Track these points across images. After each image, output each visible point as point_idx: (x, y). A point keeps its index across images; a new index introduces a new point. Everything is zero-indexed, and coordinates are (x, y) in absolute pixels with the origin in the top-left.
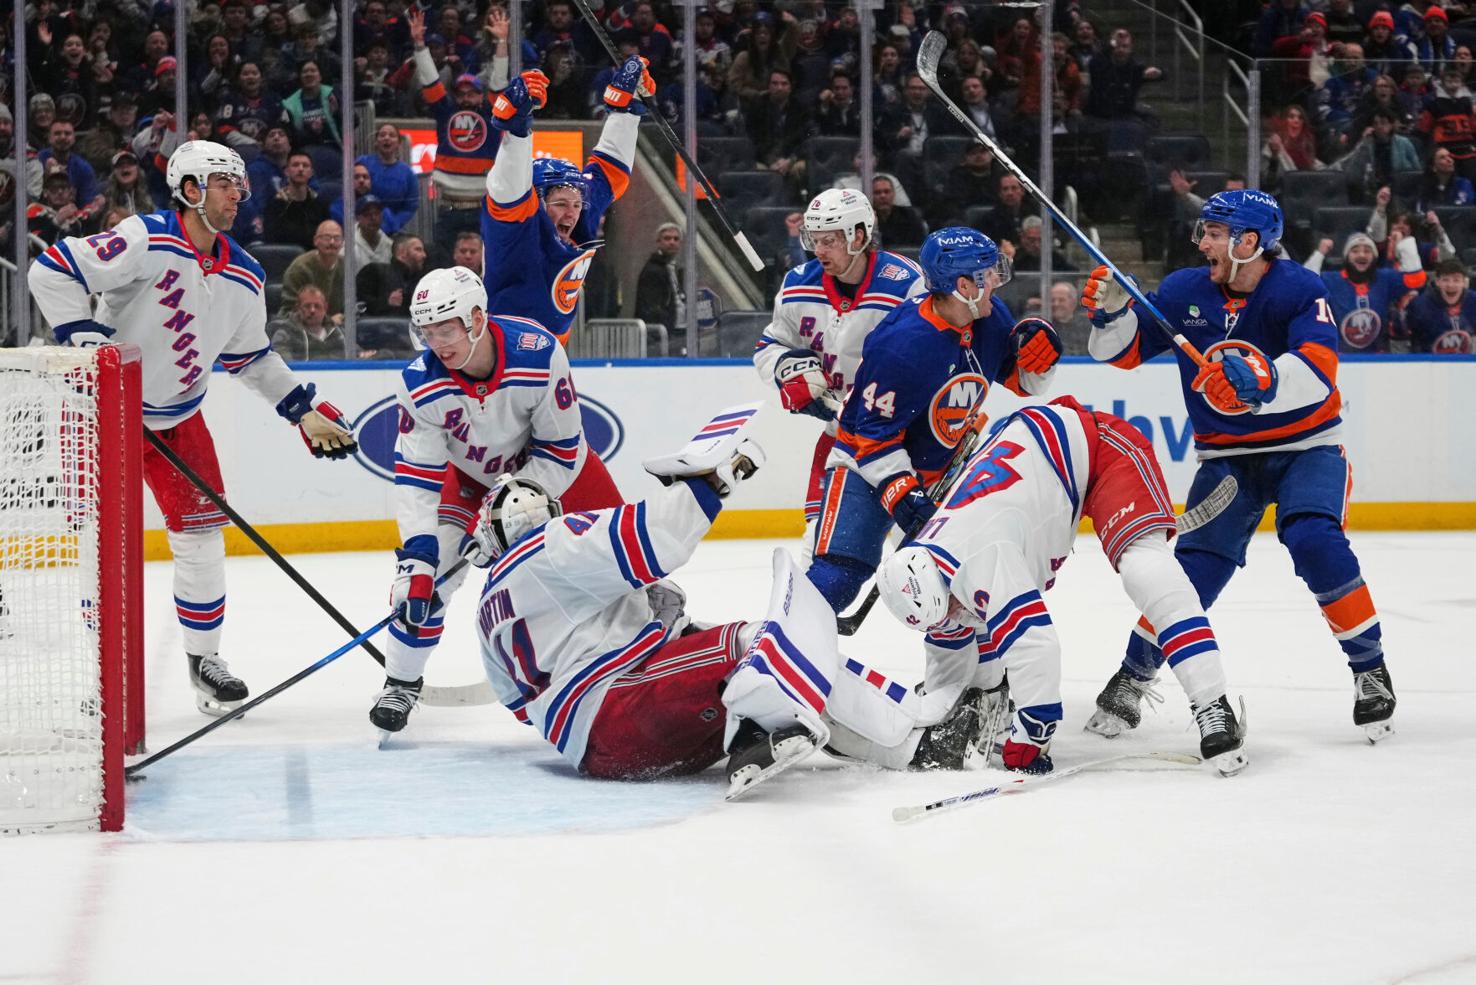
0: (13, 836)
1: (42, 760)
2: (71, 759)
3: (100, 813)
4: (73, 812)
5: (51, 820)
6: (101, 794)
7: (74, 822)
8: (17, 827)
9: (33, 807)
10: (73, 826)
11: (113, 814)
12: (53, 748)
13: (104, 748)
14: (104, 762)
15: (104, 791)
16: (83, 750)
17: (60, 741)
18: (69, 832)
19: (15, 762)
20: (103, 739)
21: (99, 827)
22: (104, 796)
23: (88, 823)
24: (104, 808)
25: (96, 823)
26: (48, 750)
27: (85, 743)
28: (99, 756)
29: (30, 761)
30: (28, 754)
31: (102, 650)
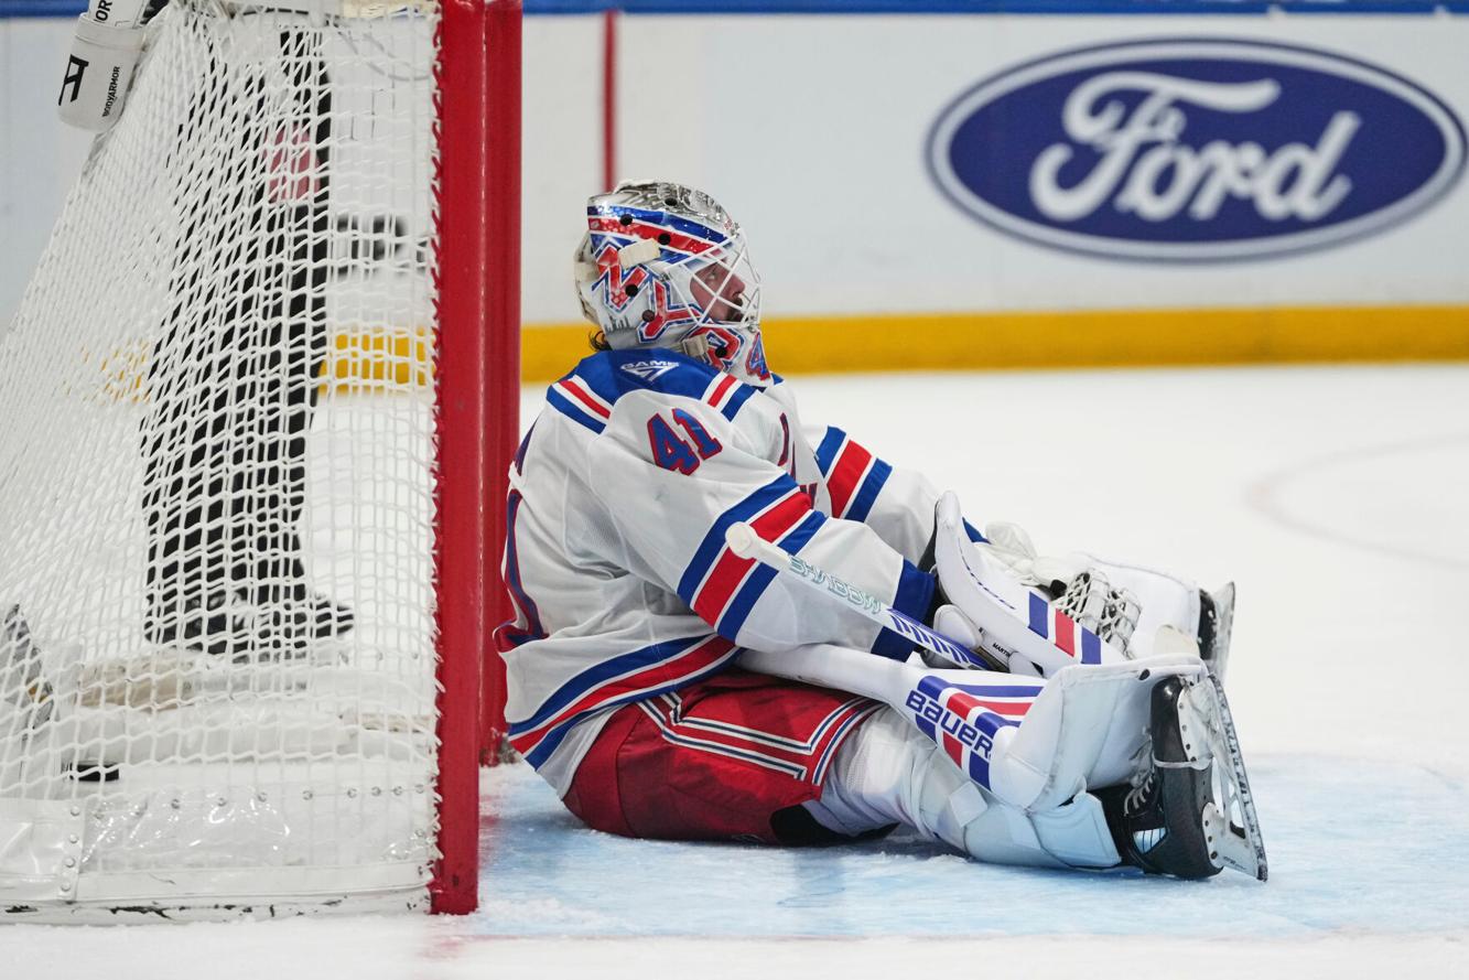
0: (259, 920)
1: (320, 773)
2: (375, 770)
3: (429, 877)
4: (376, 874)
5: (337, 889)
6: (432, 840)
7: (378, 894)
8: (269, 902)
9: (300, 862)
10: (377, 902)
11: (456, 880)
12: (342, 749)
13: (440, 750)
14: (439, 779)
15: (439, 835)
16: (398, 755)
17: (353, 735)
18: (367, 913)
19: (268, 774)
20: (439, 733)
21: (427, 906)
22: (439, 845)
23: (406, 898)
24: (439, 868)
25: (421, 897)
26: (334, 754)
27: (406, 741)
28: (430, 766)
29: (295, 773)
30: (290, 761)
31: (440, 561)
